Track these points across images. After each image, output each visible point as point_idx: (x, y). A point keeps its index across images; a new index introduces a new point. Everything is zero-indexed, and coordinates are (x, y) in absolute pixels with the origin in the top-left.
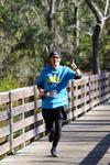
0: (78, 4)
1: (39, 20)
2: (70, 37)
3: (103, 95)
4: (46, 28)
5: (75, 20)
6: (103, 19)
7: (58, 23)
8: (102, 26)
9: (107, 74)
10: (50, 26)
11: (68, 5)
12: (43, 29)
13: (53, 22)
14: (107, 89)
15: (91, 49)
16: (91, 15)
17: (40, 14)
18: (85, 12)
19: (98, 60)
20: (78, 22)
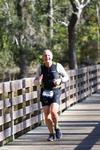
1: (8, 8)
2: (43, 28)
3: (81, 92)
4: (16, 17)
5: (48, 8)
6: (80, 7)
7: (29, 12)
8: (79, 14)
9: (85, 69)
10: (20, 15)
12: (13, 19)
13: (24, 10)
14: (85, 86)
15: (67, 40)
16: (67, 3)
17: (8, 1)
19: (74, 54)
20: (52, 11)
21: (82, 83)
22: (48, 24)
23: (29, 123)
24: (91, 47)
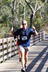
0: (24, 6)
1: (9, 12)
2: (21, 19)
3: (34, 42)
4: (12, 15)
5: (23, 12)
6: (34, 12)
7: (16, 13)
8: (34, 14)
10: (13, 14)
11: (21, 6)
12: (11, 16)
14: (36, 40)
16: (30, 10)
18: (27, 9)
20: (24, 13)
21: (35, 39)
22: (23, 18)
23: (16, 52)
24: (38, 26)
